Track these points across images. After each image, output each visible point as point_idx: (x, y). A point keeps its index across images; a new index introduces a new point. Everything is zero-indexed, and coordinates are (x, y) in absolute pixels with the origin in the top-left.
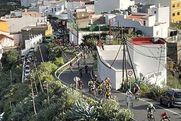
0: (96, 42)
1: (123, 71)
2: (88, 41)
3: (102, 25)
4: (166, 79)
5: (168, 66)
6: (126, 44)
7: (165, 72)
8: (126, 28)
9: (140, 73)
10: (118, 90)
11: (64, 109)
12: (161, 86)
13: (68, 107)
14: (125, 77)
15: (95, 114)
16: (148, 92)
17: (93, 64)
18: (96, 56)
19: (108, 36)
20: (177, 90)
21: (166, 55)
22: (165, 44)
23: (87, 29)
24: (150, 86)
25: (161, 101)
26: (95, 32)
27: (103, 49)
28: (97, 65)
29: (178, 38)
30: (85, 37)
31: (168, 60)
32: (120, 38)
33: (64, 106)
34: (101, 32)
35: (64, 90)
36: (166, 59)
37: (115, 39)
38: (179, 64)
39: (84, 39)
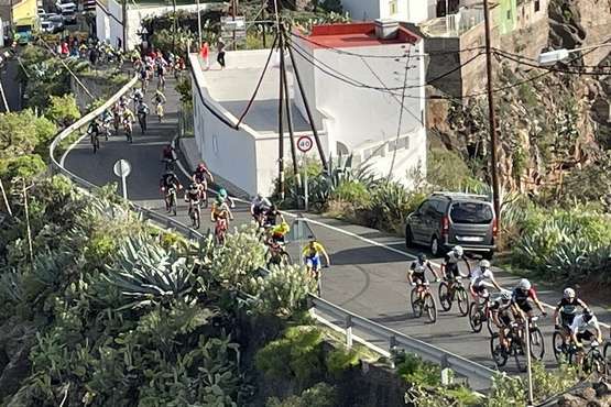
0: (186, 40)
1: (281, 138)
2: (160, 38)
4: (424, 160)
5: (431, 117)
6: (287, 45)
7: (419, 138)
9: (338, 143)
11: (85, 269)
12: (409, 185)
13: (96, 265)
14: (287, 158)
15: (188, 285)
16: (366, 204)
17: (179, 115)
18: (186, 90)
19: (228, 21)
20: (459, 196)
21: (422, 81)
22: (421, 45)
24: (372, 184)
25: (409, 235)
26: (184, 7)
28: (191, 117)
29: (463, 19)
30: (151, 26)
31: (430, 97)
32: (271, 24)
33: (82, 258)
34: (204, 7)
35: (81, 205)
36: (422, 94)
37: (251, 30)
38: (468, 110)
39: (145, 31)
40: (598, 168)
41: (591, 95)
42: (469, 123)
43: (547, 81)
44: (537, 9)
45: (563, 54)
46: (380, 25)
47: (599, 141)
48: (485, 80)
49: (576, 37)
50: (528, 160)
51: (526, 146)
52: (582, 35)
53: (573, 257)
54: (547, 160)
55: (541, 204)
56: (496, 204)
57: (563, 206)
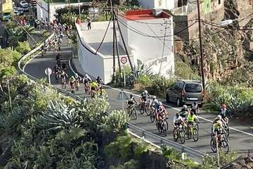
0: (74, 18)
1: (114, 58)
2: (64, 17)
4: (173, 66)
5: (176, 49)
6: (116, 19)
7: (171, 57)
9: (138, 60)
10: (108, 84)
11: (33, 113)
12: (167, 77)
13: (38, 112)
14: (117, 66)
15: (76, 120)
16: (150, 85)
17: (72, 49)
18: (75, 39)
19: (92, 9)
20: (188, 81)
21: (172, 34)
22: (171, 18)
24: (152, 77)
25: (168, 97)
26: (73, 4)
28: (76, 49)
30: (60, 12)
31: (176, 40)
32: (109, 11)
33: (32, 109)
34: (81, 4)
35: (32, 87)
36: (172, 39)
37: (101, 14)
38: (192, 45)
39: (57, 14)
40: (245, 69)
41: (242, 39)
42: (192, 51)
43: (224, 33)
44: (219, 3)
45: (230, 21)
46: (155, 10)
47: (246, 58)
48: (198, 33)
49: (235, 14)
50: (216, 66)
51: (216, 60)
52: (238, 14)
53: (235, 106)
54: (224, 66)
55: (222, 84)
56: (203, 84)
57: (231, 85)
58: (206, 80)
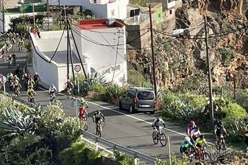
0: (29, 27)
1: (68, 66)
2: (18, 26)
3: (36, 4)
4: (126, 74)
5: (129, 58)
6: (70, 28)
7: (124, 65)
8: (70, 7)
9: (91, 68)
10: (62, 92)
12: (120, 85)
14: (71, 74)
15: (31, 126)
16: (104, 92)
17: (26, 57)
18: (29, 47)
19: (46, 19)
20: (141, 89)
21: (125, 43)
22: (124, 28)
23: (16, 10)
24: (105, 84)
25: (120, 104)
26: (28, 14)
27: (40, 37)
28: (31, 58)
29: (141, 18)
30: (14, 21)
31: (128, 49)
32: (63, 20)
34: (36, 14)
36: (125, 48)
37: (55, 23)
38: (144, 54)
39: (12, 24)
40: (196, 77)
41: (193, 48)
42: (144, 60)
43: (175, 42)
44: (171, 13)
45: (181, 31)
46: (108, 20)
47: (196, 66)
48: (150, 42)
49: (186, 24)
50: (168, 74)
51: (167, 68)
52: (189, 23)
53: (187, 113)
54: (176, 74)
55: (174, 92)
56: (155, 92)
57: (183, 92)
58: (158, 88)
